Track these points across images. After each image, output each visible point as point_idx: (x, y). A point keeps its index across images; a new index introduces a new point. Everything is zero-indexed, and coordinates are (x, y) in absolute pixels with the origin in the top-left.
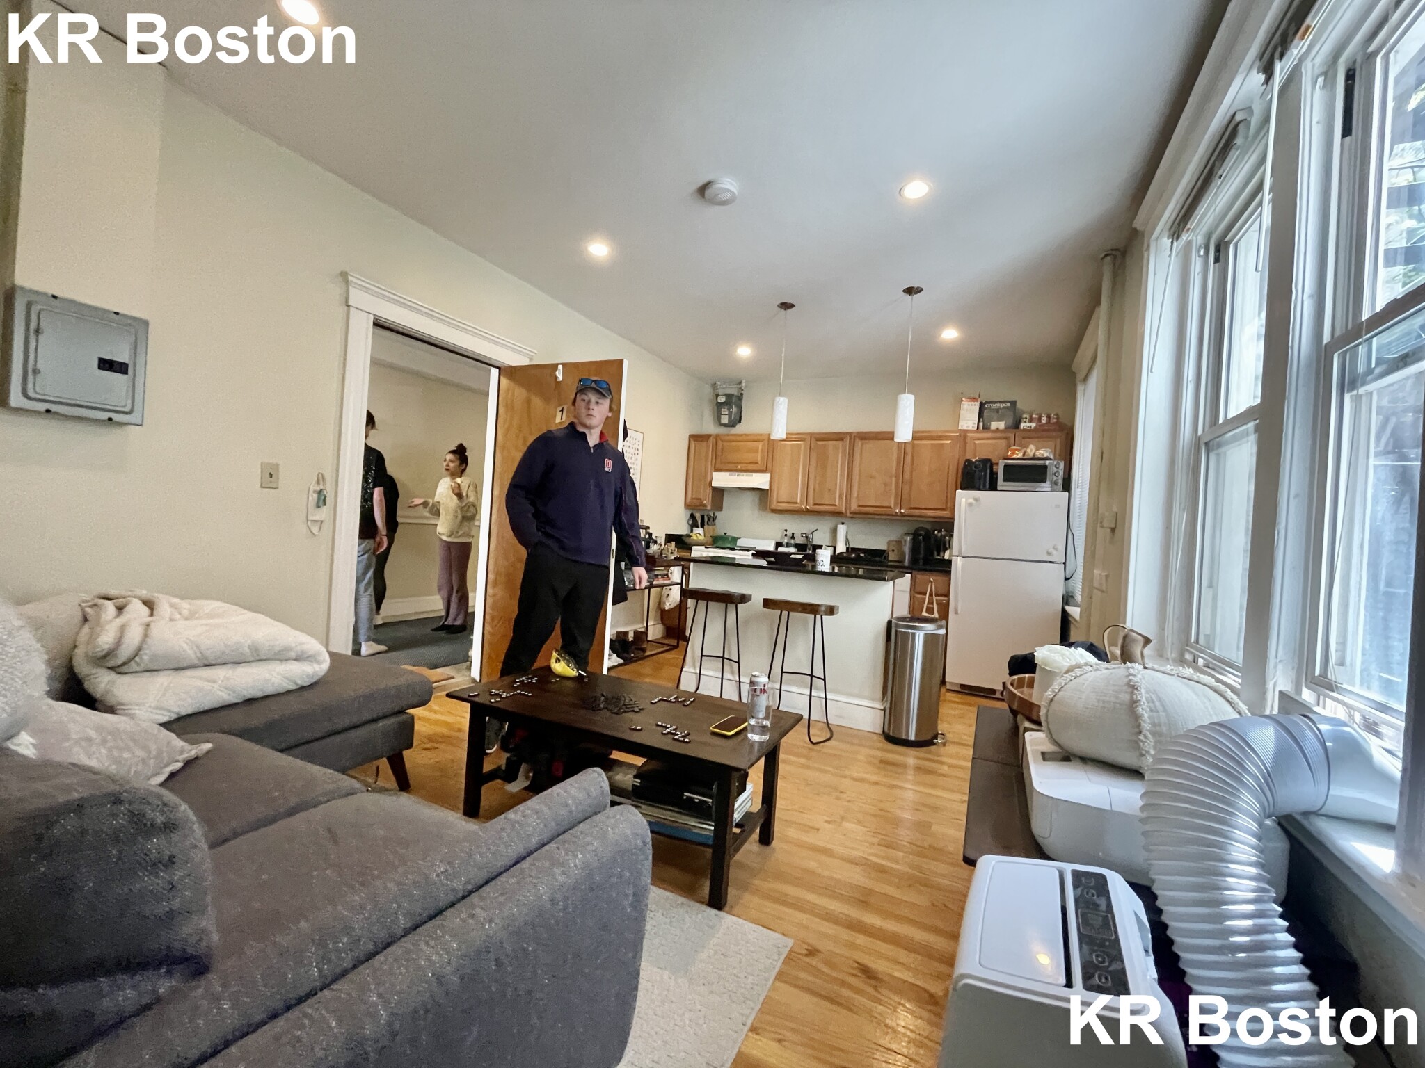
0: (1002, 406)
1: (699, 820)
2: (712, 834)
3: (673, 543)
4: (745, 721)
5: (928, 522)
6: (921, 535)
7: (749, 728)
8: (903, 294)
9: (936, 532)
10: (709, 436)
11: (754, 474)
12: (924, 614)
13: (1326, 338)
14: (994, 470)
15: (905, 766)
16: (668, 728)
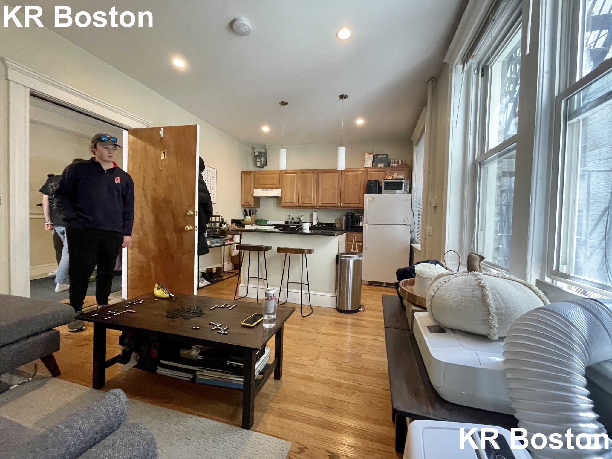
0: (382, 156)
1: (236, 376)
2: (243, 383)
3: (235, 223)
4: (261, 316)
5: (352, 209)
6: (349, 215)
7: (263, 320)
8: (339, 98)
9: (356, 214)
10: (251, 172)
11: (274, 190)
12: (352, 251)
13: (556, 94)
14: (380, 185)
15: (346, 324)
16: (216, 325)
